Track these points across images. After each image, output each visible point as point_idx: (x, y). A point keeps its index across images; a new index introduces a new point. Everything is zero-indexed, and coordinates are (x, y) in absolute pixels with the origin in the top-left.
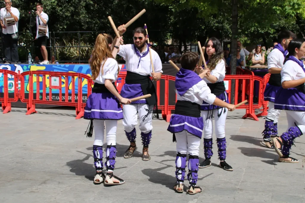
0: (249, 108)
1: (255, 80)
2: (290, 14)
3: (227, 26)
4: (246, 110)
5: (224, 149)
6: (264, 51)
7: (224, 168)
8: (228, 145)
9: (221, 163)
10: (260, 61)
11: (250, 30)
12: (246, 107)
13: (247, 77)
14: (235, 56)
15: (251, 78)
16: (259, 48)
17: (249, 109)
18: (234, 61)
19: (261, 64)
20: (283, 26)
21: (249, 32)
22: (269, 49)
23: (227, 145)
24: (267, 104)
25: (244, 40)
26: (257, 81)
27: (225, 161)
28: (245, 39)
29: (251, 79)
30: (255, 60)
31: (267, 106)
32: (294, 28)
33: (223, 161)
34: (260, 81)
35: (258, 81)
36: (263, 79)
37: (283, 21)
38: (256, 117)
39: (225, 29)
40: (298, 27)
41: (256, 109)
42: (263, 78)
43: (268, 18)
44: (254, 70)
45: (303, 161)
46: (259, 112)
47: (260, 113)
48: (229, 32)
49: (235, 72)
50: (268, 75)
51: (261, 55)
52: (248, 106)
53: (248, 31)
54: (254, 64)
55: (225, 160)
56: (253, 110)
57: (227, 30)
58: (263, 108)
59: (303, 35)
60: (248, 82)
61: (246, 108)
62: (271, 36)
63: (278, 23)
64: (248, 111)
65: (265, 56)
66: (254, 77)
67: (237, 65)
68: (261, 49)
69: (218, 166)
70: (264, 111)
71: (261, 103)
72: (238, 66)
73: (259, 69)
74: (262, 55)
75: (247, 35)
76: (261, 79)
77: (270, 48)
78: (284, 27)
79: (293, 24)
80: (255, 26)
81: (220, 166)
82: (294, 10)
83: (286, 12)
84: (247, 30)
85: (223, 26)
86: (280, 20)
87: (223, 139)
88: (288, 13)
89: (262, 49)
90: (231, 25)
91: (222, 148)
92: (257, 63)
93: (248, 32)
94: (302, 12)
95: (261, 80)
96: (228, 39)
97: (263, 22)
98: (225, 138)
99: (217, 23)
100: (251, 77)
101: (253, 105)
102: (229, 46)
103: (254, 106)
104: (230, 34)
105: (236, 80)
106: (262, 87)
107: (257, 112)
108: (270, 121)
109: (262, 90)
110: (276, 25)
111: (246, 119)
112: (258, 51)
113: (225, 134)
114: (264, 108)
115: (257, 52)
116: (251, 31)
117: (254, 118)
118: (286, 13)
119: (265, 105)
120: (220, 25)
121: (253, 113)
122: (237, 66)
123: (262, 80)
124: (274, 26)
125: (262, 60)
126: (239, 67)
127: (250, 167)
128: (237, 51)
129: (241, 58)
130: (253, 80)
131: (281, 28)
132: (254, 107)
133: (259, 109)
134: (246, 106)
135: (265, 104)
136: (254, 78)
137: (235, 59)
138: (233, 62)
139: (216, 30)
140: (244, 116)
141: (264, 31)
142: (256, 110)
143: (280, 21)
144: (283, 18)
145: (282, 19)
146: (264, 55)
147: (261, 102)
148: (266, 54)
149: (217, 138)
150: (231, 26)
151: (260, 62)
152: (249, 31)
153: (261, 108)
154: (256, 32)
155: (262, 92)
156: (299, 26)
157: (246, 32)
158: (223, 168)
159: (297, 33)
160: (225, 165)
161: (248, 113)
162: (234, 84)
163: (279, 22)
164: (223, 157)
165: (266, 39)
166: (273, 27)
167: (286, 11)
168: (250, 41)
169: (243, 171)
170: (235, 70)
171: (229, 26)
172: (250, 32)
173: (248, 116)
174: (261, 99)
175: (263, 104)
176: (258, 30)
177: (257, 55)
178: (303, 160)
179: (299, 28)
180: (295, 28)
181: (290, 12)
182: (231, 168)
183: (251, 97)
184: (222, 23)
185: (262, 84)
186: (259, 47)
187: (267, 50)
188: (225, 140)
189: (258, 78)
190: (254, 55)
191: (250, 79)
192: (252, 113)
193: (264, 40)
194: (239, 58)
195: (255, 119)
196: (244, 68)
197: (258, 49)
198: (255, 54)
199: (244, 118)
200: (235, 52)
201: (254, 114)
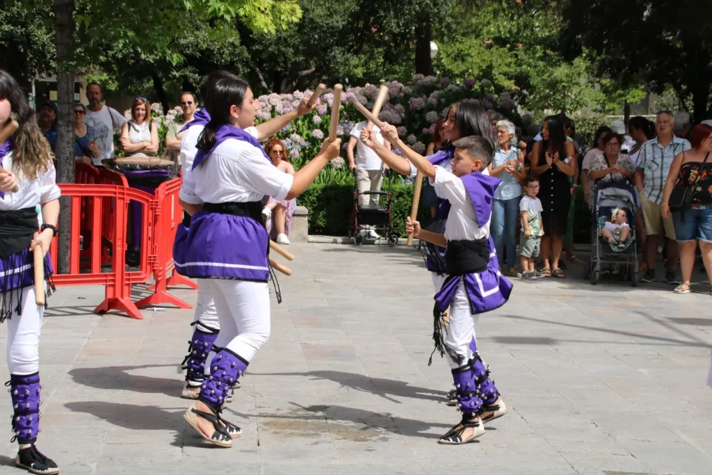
0: (114, 281)
1: (131, 200)
2: (221, 14)
3: (42, 35)
4: (104, 286)
5: (35, 407)
6: (158, 115)
7: (32, 469)
8: (47, 394)
9: (21, 453)
10: (146, 144)
11: (113, 50)
12: (105, 278)
13: (108, 190)
14: (70, 128)
15: (119, 193)
16: (143, 106)
17: (114, 286)
18: (68, 143)
19: (150, 154)
20: (205, 46)
21: (110, 59)
22: (170, 111)
23: (42, 397)
24: (167, 269)
25: (100, 80)
26: (137, 202)
27: (34, 447)
28: (103, 78)
29: (118, 196)
30: (132, 142)
31: (168, 277)
32: (236, 56)
33: (29, 445)
34: (146, 204)
35: (141, 204)
36: (152, 198)
37: (203, 34)
38: (134, 309)
39: (35, 43)
40: (246, 54)
41: (135, 284)
42: (154, 194)
43: (162, 22)
44: (129, 170)
45: (259, 429)
46: (145, 295)
47: (148, 295)
48: (49, 52)
49: (71, 174)
50: (167, 185)
51: (148, 127)
52: (110, 275)
53: (107, 53)
54: (129, 153)
55: (35, 444)
56: (126, 288)
57: (44, 45)
58: (154, 282)
59: (261, 77)
60: (109, 204)
61: (106, 281)
62: (175, 73)
63: (191, 39)
64: (111, 289)
65: (162, 130)
66: (126, 192)
67: (76, 154)
68: (146, 109)
69: (12, 463)
70: (158, 291)
71: (149, 267)
72: (82, 156)
73: (143, 167)
74: (150, 129)
75: (106, 67)
76: (148, 198)
77: (173, 108)
78: (208, 49)
79: (233, 44)
80: (126, 36)
81: (18, 462)
82: (229, 5)
83: (210, 6)
84: (105, 50)
85: (28, 35)
86: (198, 28)
87: (32, 378)
88: (215, 10)
89: (152, 111)
90: (54, 32)
91: (28, 405)
92: (135, 150)
93: (107, 56)
94: (250, 11)
95: (148, 201)
96: (50, 75)
97: (147, 31)
98: (37, 373)
99: (7, 24)
100: (118, 191)
101: (125, 272)
102: (54, 96)
103: (129, 275)
104: (52, 58)
105: (74, 199)
106: (150, 221)
107: (138, 293)
108: (211, 332)
109: (150, 228)
110: (188, 43)
111: (104, 315)
112: (139, 115)
113: (37, 362)
114: (158, 282)
115: (135, 118)
116: (116, 53)
117: (128, 311)
118: (210, 10)
119: (160, 271)
120: (19, 30)
121: (126, 298)
122: (77, 158)
123: (151, 200)
124: (183, 44)
125: (151, 142)
126: (86, 159)
127: (111, 459)
128: (76, 111)
129: (88, 134)
130: (123, 199)
131: (201, 52)
132: (129, 280)
133: (144, 284)
134: (106, 276)
135: (161, 268)
136: (128, 194)
137: (71, 135)
138: (65, 145)
139: (6, 45)
140: (98, 307)
141: (153, 56)
142: (134, 289)
143: (197, 33)
144: (206, 25)
145: (204, 27)
146: (155, 126)
147: (150, 263)
148: (162, 123)
149: (13, 376)
150: (54, 36)
151: (144, 147)
152: (110, 53)
153: (151, 281)
154: (132, 58)
155: (150, 235)
156: (249, 51)
157: (102, 58)
158: (27, 469)
159: (244, 71)
160: (34, 459)
161: (110, 296)
162: (67, 210)
163: (195, 35)
164: (30, 431)
165: (164, 82)
166: (179, 49)
167: (209, 4)
168: (119, 86)
169: (89, 472)
170: (71, 168)
171: (46, 34)
172: (113, 56)
173: (110, 306)
174: (149, 255)
175: (154, 271)
176: (136, 52)
177: (137, 127)
178: (260, 425)
179: (250, 57)
180: (239, 55)
181: (219, 9)
182: (54, 465)
183: (119, 249)
184: (24, 25)
185: (151, 212)
186: (140, 104)
187: (165, 113)
188: (38, 381)
189: (139, 195)
190: (127, 125)
191: (115, 197)
192: (122, 296)
193: (158, 83)
194: (82, 133)
195: (131, 315)
196: (101, 164)
197: (139, 109)
198: (129, 125)
199: (100, 311)
200: (69, 114)
201: (128, 301)
